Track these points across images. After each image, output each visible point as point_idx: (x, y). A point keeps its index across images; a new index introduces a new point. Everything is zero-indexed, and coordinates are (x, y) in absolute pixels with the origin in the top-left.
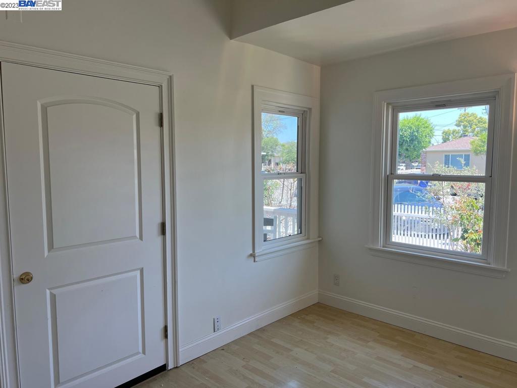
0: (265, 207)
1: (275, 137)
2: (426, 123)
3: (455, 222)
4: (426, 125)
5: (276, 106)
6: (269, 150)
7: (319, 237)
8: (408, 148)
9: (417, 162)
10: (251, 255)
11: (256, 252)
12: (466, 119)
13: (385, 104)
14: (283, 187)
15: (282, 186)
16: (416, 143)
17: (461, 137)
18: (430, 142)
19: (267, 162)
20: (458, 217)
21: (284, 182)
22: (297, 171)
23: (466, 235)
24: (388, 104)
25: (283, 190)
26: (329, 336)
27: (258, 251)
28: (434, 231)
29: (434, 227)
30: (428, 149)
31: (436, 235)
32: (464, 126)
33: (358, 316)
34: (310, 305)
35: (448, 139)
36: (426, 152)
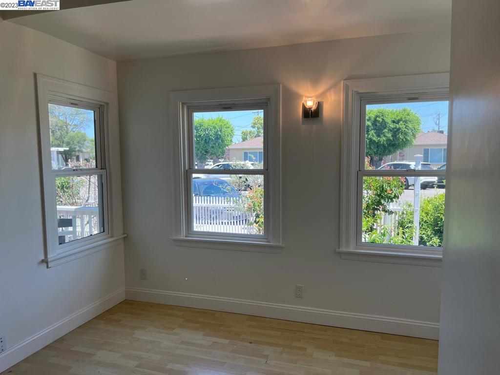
0: (58, 207)
1: (83, 132)
2: (228, 123)
3: (249, 209)
4: (228, 126)
5: (67, 98)
6: (76, 145)
7: (124, 234)
8: (214, 145)
9: (222, 158)
10: (43, 261)
11: (48, 257)
12: (259, 122)
13: (180, 103)
14: (90, 184)
15: (88, 184)
16: (220, 141)
17: (256, 137)
18: (231, 141)
19: (75, 158)
20: (252, 205)
21: (90, 178)
22: (97, 167)
23: (257, 220)
24: (183, 104)
25: (89, 187)
26: (135, 332)
27: (50, 256)
28: (235, 218)
29: (235, 215)
30: (230, 147)
31: (237, 222)
32: (257, 128)
33: (165, 306)
34: (116, 304)
35: (246, 139)
36: (229, 150)
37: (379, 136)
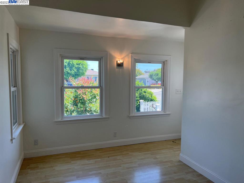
7: (23, 122)
37: (71, 70)
